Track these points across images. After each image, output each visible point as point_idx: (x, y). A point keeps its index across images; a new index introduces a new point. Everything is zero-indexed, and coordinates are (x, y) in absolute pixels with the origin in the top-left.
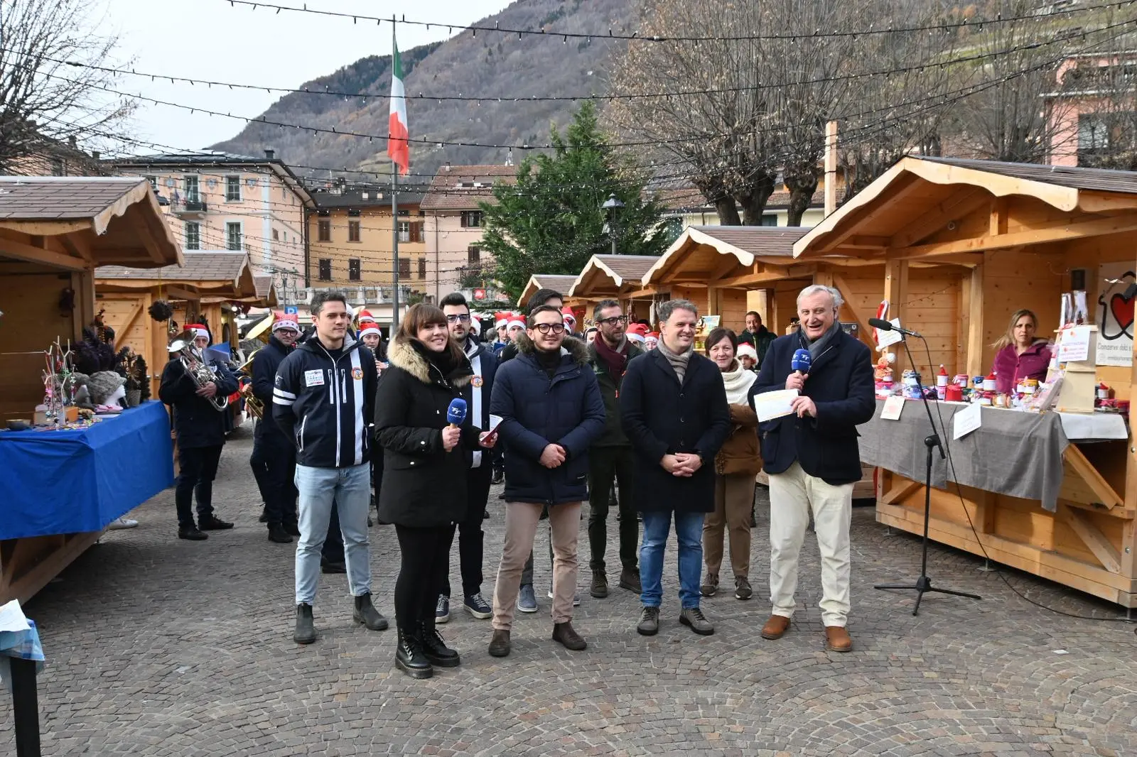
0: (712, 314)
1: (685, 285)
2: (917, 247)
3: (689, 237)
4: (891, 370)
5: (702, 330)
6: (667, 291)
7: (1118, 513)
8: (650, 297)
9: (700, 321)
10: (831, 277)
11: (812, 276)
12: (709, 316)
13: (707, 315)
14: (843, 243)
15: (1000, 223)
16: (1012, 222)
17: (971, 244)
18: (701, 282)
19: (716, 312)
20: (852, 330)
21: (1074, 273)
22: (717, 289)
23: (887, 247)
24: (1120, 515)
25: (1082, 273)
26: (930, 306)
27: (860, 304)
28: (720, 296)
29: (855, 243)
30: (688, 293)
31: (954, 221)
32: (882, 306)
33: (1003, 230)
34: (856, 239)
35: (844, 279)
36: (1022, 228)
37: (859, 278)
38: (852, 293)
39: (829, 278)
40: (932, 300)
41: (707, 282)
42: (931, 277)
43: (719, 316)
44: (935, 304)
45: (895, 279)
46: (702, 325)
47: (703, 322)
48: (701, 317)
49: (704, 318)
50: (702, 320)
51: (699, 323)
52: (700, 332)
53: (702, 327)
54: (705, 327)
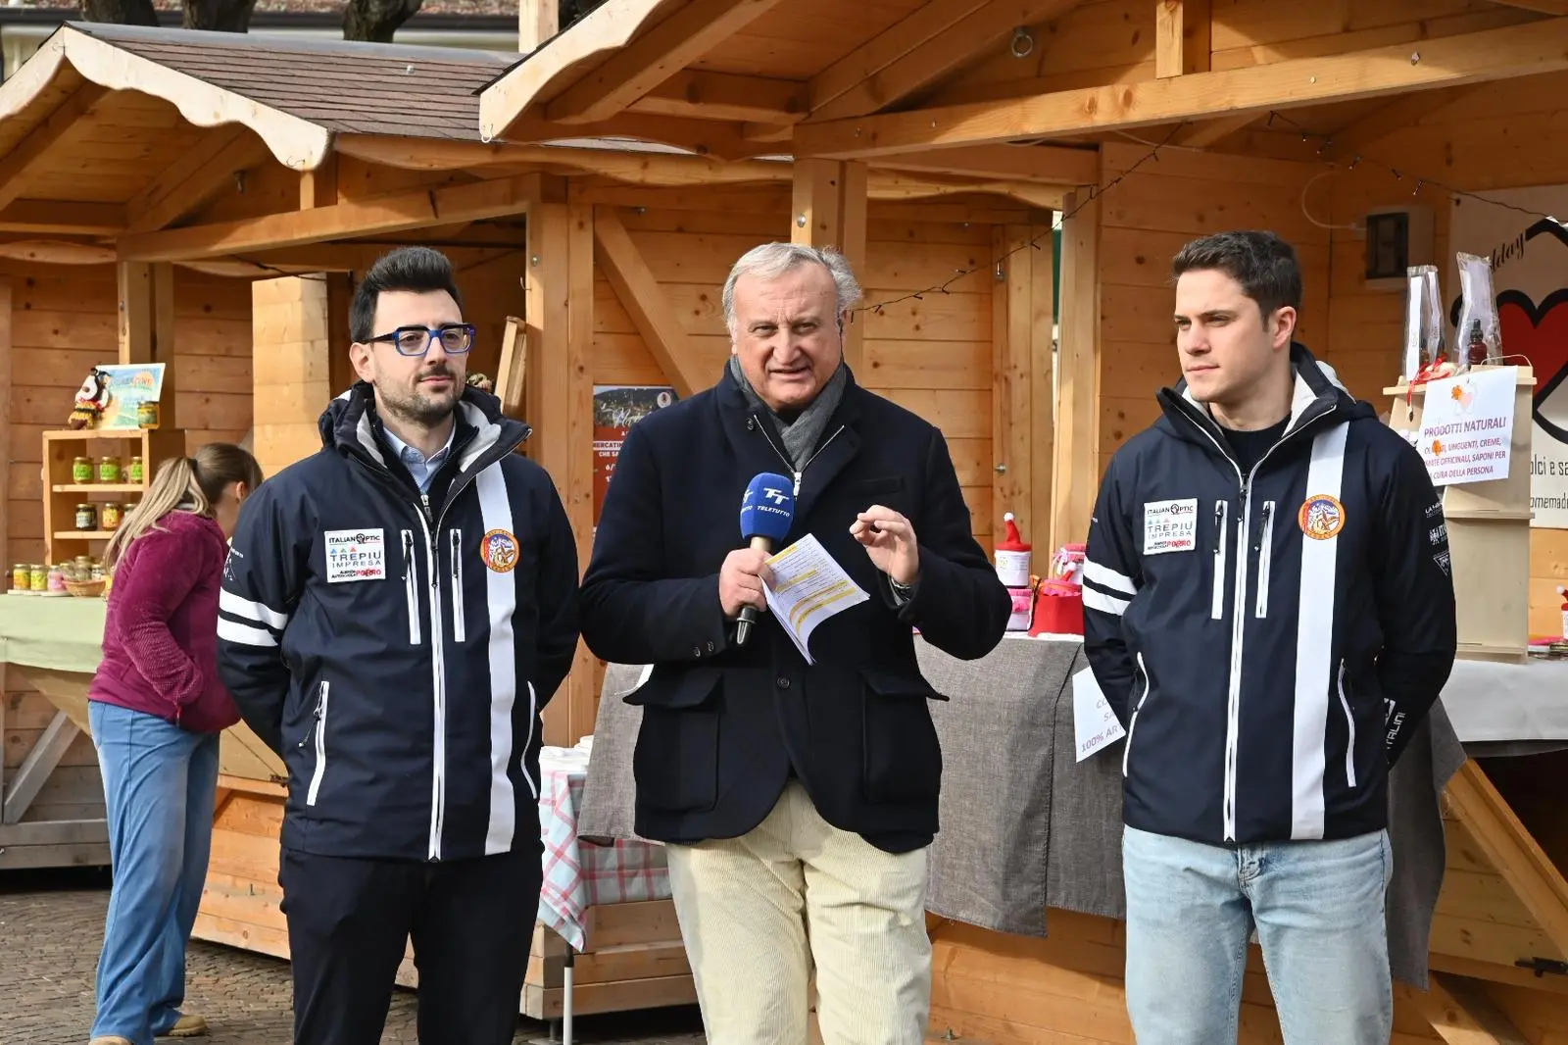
0: (133, 361)
1: (23, 252)
2: (904, 116)
3: (65, 64)
5: (97, 414)
9: (90, 382)
10: (589, 226)
11: (523, 216)
12: (124, 367)
13: (116, 362)
14: (656, 92)
15: (1188, 33)
16: (1223, 37)
17: (1093, 106)
19: (151, 352)
21: (1373, 222)
22: (152, 266)
23: (799, 117)
25: (1401, 222)
27: (686, 319)
28: (164, 294)
29: (693, 97)
30: (30, 282)
31: (1025, 29)
33: (1196, 59)
34: (696, 83)
35: (629, 230)
36: (1259, 53)
37: (680, 230)
38: (659, 282)
39: (581, 225)
40: (914, 313)
41: (113, 241)
42: (911, 234)
43: (161, 367)
44: (922, 327)
45: (824, 227)
46: (97, 397)
47: (101, 387)
48: (94, 369)
49: (104, 373)
50: (97, 381)
51: (87, 390)
52: (89, 422)
53: (99, 405)
54: (108, 406)
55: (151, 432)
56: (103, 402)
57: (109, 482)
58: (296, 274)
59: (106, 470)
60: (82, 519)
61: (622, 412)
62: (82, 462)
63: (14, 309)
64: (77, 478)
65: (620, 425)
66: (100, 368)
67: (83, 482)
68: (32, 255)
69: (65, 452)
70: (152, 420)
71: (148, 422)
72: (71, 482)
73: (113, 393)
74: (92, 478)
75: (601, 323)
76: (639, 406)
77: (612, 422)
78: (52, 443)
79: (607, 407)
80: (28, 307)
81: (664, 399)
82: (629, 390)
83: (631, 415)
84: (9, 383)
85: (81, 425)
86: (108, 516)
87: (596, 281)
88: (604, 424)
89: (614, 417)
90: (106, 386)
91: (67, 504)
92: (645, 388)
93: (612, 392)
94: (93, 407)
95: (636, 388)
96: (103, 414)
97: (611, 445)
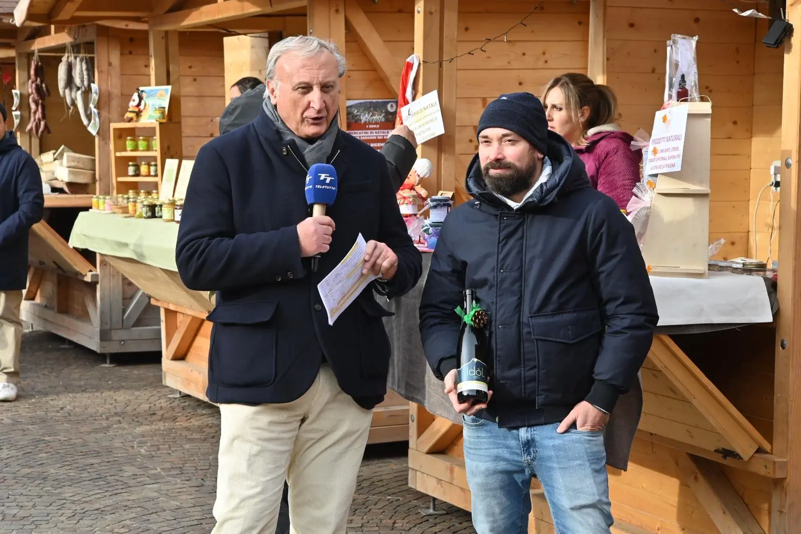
0: (157, 85)
1: (121, 25)
4: (423, 193)
5: (138, 114)
6: (89, 38)
7: (759, 467)
8: (61, 49)
9: (135, 96)
10: (342, 11)
11: (305, 7)
12: (152, 87)
13: (149, 85)
18: (137, 20)
19: (167, 78)
20: (388, 113)
22: (166, 32)
24: (763, 472)
26: (541, 64)
28: (174, 47)
30: (132, 40)
32: (409, 66)
35: (366, 12)
37: (400, 11)
38: (384, 41)
39: (337, 11)
40: (544, 54)
41: (146, 19)
42: (542, 8)
43: (169, 87)
44: (549, 62)
45: (431, 13)
46: (139, 105)
47: (141, 98)
48: (138, 90)
49: (142, 91)
50: (139, 96)
51: (134, 101)
52: (134, 118)
53: (140, 109)
54: (144, 108)
55: (161, 124)
56: (142, 107)
57: (143, 150)
58: (245, 34)
59: (142, 144)
60: (131, 170)
61: (367, 115)
62: (131, 140)
63: (122, 54)
64: (129, 147)
65: (365, 122)
66: (141, 88)
67: (132, 151)
68: (127, 25)
69: (121, 134)
70: (161, 117)
71: (160, 118)
72: (125, 150)
73: (147, 102)
74: (136, 149)
75: (353, 65)
76: (376, 111)
77: (361, 120)
78: (115, 130)
79: (357, 112)
80: (131, 53)
81: (392, 106)
82: (371, 102)
83: (372, 116)
84: (120, 94)
85: (130, 120)
86: (144, 169)
87: (346, 42)
88: (356, 122)
89: (362, 118)
90: (144, 98)
91: (123, 163)
92: (380, 101)
93: (361, 103)
94: (136, 110)
95: (374, 101)
96: (142, 114)
97: (360, 133)
